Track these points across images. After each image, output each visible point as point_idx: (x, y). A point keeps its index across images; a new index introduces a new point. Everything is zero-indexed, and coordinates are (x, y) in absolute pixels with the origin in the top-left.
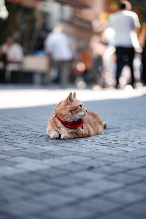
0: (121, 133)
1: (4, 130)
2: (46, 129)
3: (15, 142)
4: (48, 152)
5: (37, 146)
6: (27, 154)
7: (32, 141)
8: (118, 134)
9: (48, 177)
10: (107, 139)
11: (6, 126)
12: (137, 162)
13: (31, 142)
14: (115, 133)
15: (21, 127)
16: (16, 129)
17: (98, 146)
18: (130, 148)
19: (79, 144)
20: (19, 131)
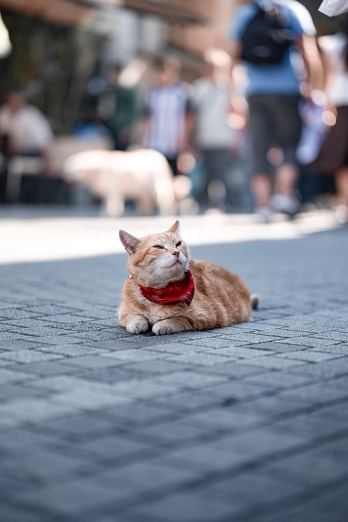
0: (292, 319)
1: (16, 314)
2: (116, 312)
3: (44, 342)
4: (125, 364)
5: (97, 351)
6: (75, 369)
7: (85, 338)
8: (286, 321)
9: (132, 424)
10: (261, 333)
11: (20, 304)
12: (339, 387)
13: (82, 343)
14: (280, 320)
15: (56, 308)
16: (43, 312)
17: (243, 350)
18: (319, 353)
19: (197, 345)
20: (51, 315)
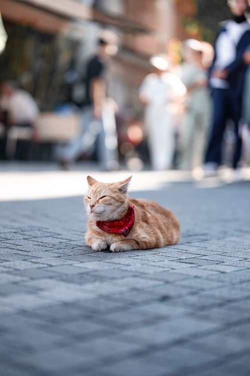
0: (210, 243)
1: (14, 236)
2: (84, 236)
3: (33, 255)
4: (91, 272)
5: (71, 262)
6: (55, 274)
7: (63, 254)
8: (205, 244)
9: (95, 312)
10: (188, 252)
11: (16, 229)
12: (242, 289)
13: (60, 257)
14: (201, 243)
15: (42, 232)
16: (33, 235)
17: (174, 263)
18: (228, 266)
19: (141, 260)
20: (38, 237)
